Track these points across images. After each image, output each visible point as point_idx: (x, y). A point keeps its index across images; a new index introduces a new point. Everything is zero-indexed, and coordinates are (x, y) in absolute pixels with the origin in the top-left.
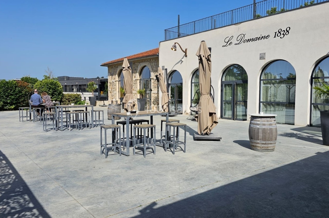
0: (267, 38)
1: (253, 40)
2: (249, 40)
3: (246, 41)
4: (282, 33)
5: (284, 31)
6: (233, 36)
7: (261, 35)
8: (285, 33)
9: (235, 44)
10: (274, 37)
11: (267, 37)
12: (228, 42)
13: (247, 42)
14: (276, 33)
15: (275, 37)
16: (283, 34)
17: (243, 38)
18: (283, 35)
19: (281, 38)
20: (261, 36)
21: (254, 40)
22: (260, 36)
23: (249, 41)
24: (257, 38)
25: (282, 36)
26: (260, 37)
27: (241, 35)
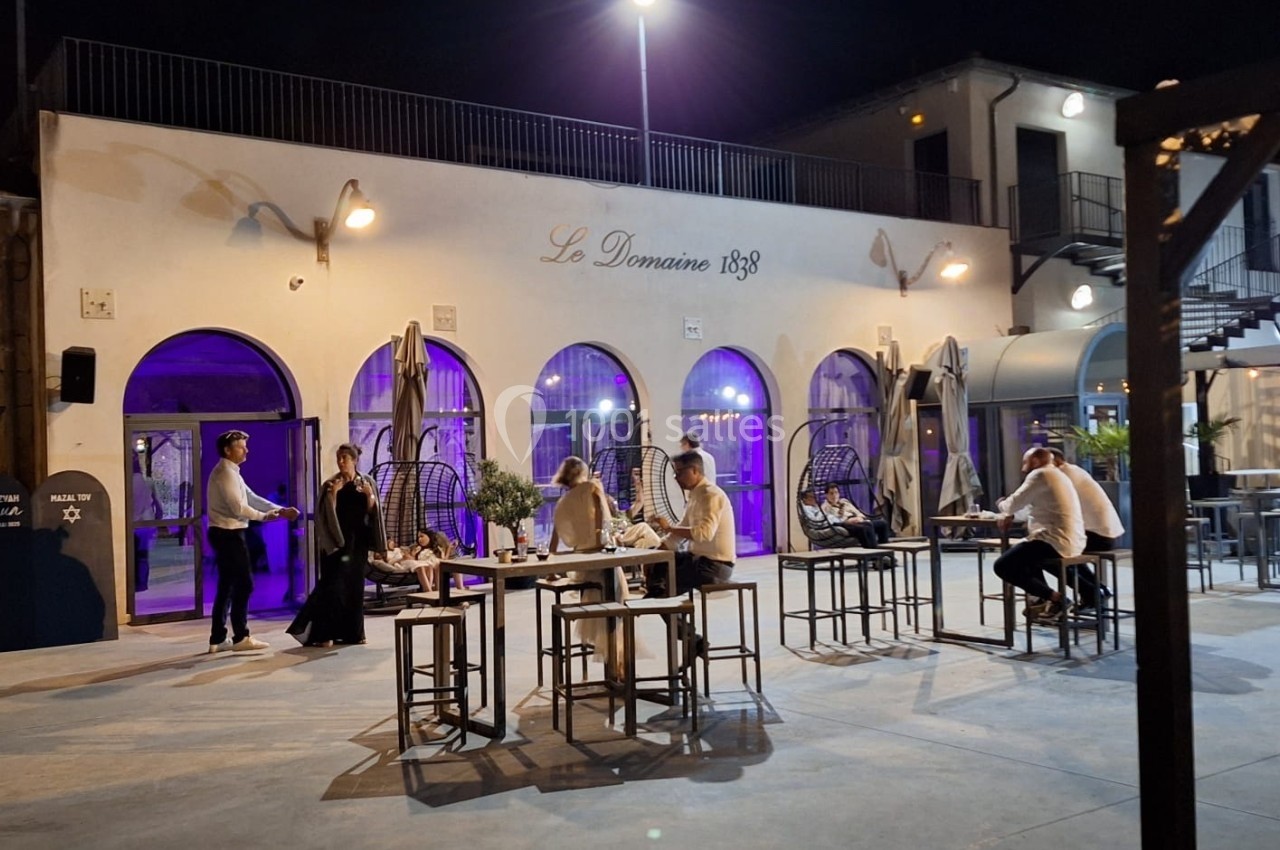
0: (702, 268)
1: (660, 264)
2: (644, 259)
3: (637, 261)
4: (741, 264)
5: (745, 259)
6: (586, 228)
7: (684, 254)
8: (747, 267)
9: (595, 264)
10: (721, 270)
11: (701, 264)
12: (565, 247)
13: (640, 266)
14: (725, 258)
15: (723, 272)
16: (744, 268)
17: (623, 245)
18: (743, 271)
19: (738, 278)
20: (685, 258)
21: (663, 263)
22: (681, 257)
23: (646, 264)
24: (673, 260)
25: (741, 273)
26: (680, 261)
27: (618, 234)
